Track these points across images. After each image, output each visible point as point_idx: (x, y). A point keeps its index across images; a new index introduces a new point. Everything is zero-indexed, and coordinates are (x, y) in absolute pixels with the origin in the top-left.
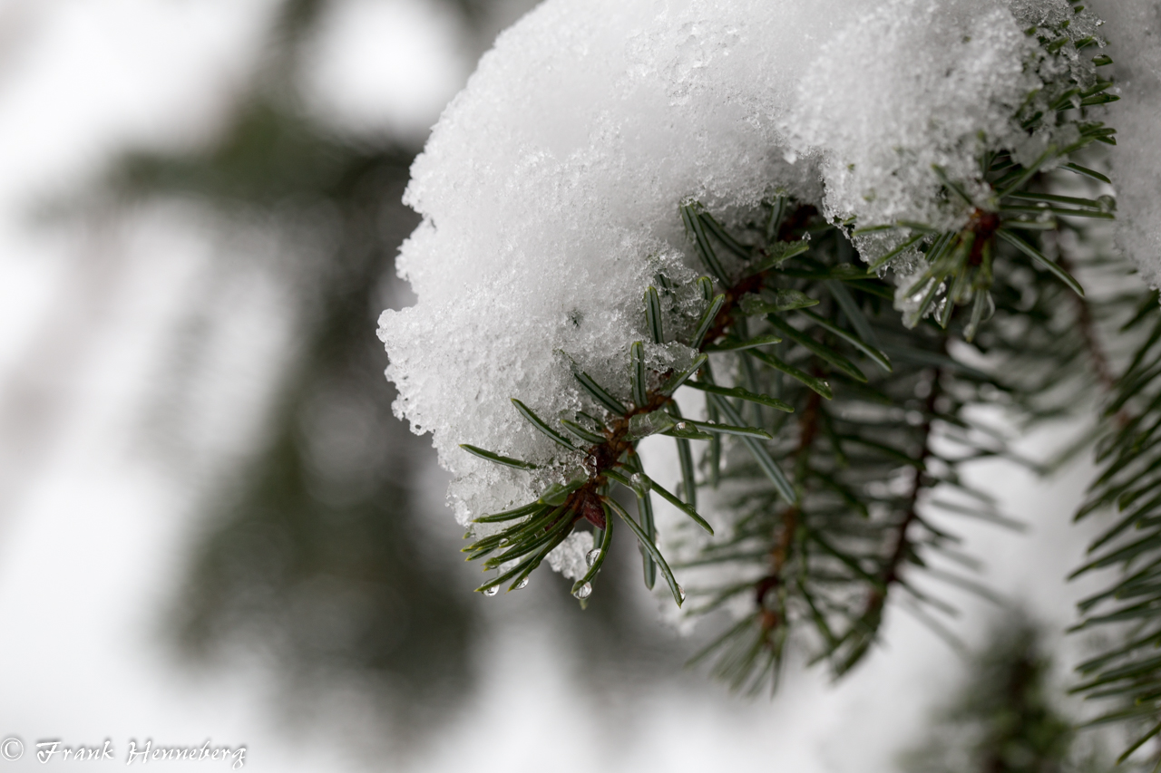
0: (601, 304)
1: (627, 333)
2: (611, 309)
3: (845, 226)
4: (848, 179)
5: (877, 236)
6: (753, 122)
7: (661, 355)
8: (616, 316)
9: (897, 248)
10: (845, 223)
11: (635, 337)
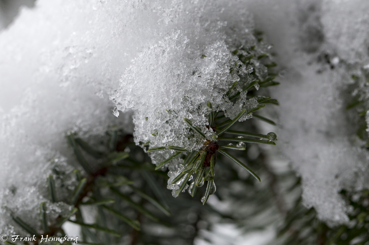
0: (25, 183)
1: (38, 198)
2: (30, 186)
3: (145, 146)
4: (145, 124)
5: (160, 152)
6: (100, 95)
7: (55, 209)
8: (33, 189)
9: (170, 158)
10: (145, 145)
11: (43, 200)
